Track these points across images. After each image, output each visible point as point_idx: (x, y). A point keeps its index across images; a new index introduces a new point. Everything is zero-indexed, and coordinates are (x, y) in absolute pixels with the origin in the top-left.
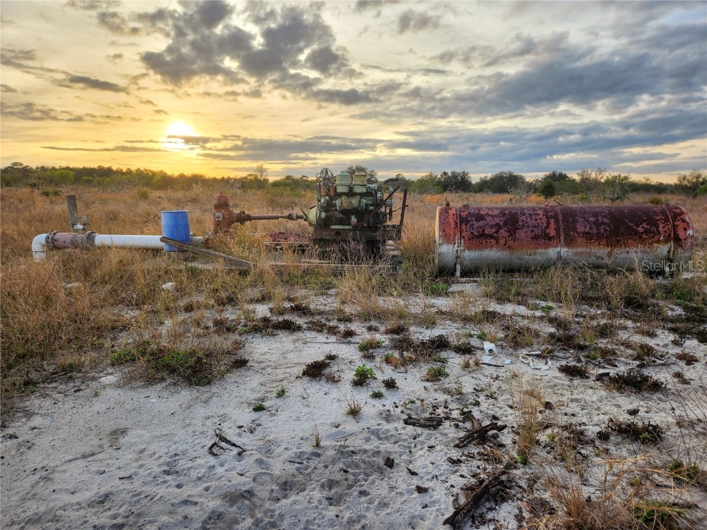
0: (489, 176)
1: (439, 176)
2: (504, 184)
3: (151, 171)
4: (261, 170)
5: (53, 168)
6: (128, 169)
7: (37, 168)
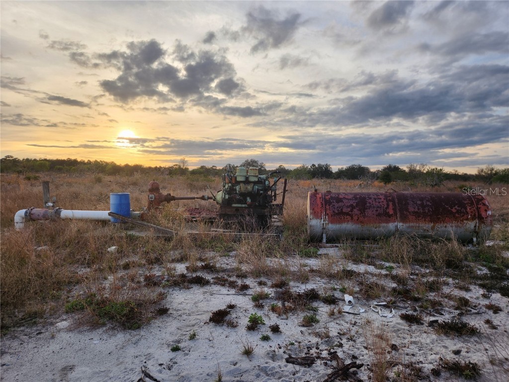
0: (345, 167)
1: (309, 167)
2: (355, 173)
3: (105, 162)
4: (183, 162)
5: (35, 160)
6: (89, 161)
7: (24, 160)
